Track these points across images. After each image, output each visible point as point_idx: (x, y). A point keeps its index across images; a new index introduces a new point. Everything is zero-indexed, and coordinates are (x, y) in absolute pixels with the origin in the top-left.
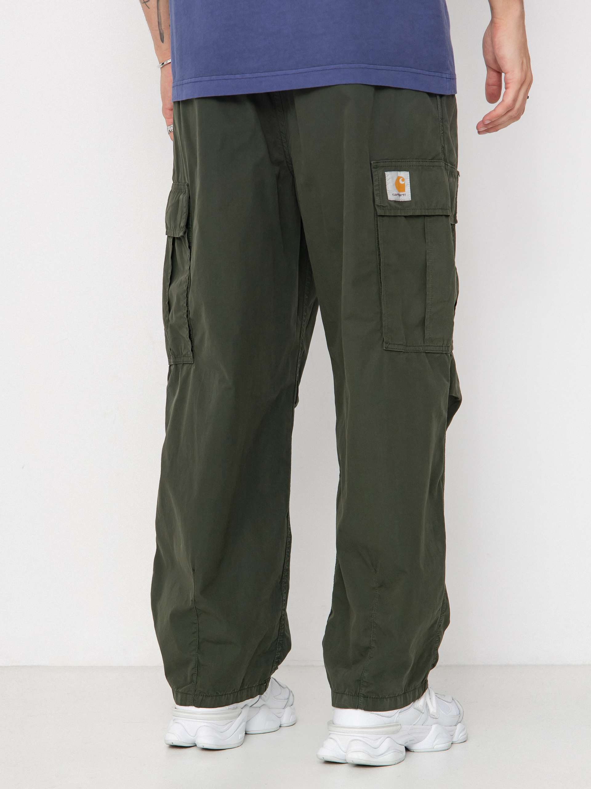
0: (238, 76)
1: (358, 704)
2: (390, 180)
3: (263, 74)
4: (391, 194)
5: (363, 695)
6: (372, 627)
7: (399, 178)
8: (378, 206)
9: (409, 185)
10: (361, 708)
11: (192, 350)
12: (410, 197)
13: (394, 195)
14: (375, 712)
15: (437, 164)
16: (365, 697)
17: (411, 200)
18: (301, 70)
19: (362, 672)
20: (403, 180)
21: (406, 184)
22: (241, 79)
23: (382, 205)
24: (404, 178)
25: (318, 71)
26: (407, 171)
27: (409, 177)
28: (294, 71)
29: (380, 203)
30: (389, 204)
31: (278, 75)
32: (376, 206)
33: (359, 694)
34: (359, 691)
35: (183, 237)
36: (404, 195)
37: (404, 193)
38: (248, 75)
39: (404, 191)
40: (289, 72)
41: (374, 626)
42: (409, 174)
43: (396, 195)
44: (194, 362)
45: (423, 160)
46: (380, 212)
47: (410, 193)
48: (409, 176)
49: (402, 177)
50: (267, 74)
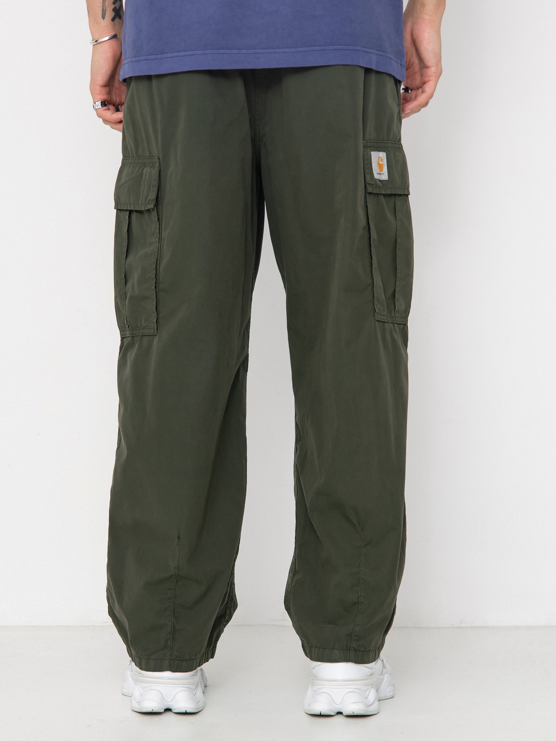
0: (235, 51)
1: (349, 658)
2: (375, 159)
3: (260, 51)
4: (376, 173)
5: (354, 648)
6: (360, 583)
7: (380, 158)
8: (368, 183)
10: (352, 662)
11: (157, 322)
12: (387, 177)
13: (378, 173)
14: (364, 665)
16: (355, 650)
17: (388, 179)
18: (299, 49)
19: (354, 627)
20: (382, 161)
21: (384, 164)
22: (237, 54)
23: (371, 183)
24: (383, 159)
25: (317, 51)
26: (385, 152)
28: (292, 50)
29: (370, 181)
30: (375, 182)
31: (276, 53)
32: (366, 184)
33: (350, 648)
34: (350, 645)
35: (153, 209)
36: (384, 174)
37: (384, 172)
38: (244, 51)
39: (383, 170)
40: (287, 50)
41: (361, 582)
42: (385, 154)
44: (157, 334)
45: (394, 142)
46: (370, 189)
47: (387, 173)
48: (386, 157)
50: (265, 51)
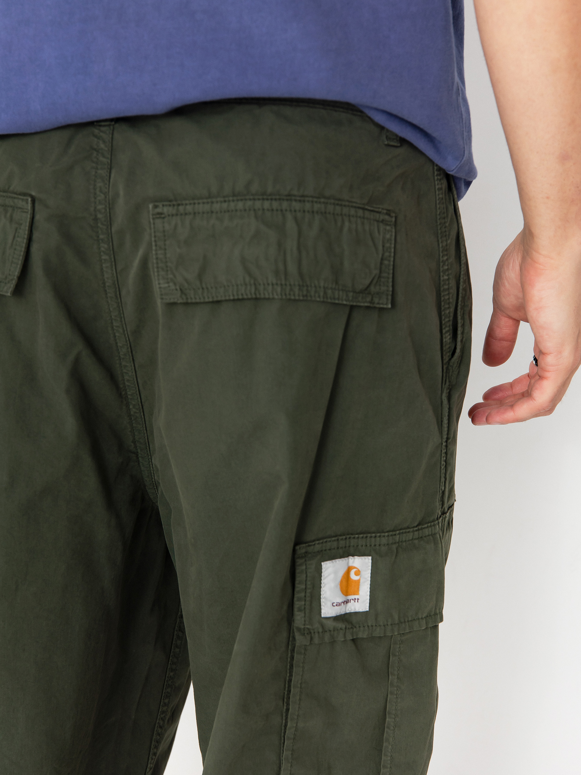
4: (329, 604)
7: (349, 569)
8: (299, 629)
9: (369, 582)
13: (335, 604)
15: (427, 532)
17: (368, 611)
20: (358, 573)
21: (361, 581)
23: (308, 626)
24: (360, 569)
26: (368, 556)
27: (370, 568)
29: (305, 624)
30: (323, 626)
32: (293, 631)
36: (356, 601)
37: (356, 597)
39: (356, 592)
42: (370, 561)
43: (339, 605)
45: (401, 531)
47: (368, 597)
48: (370, 564)
49: (355, 568)
